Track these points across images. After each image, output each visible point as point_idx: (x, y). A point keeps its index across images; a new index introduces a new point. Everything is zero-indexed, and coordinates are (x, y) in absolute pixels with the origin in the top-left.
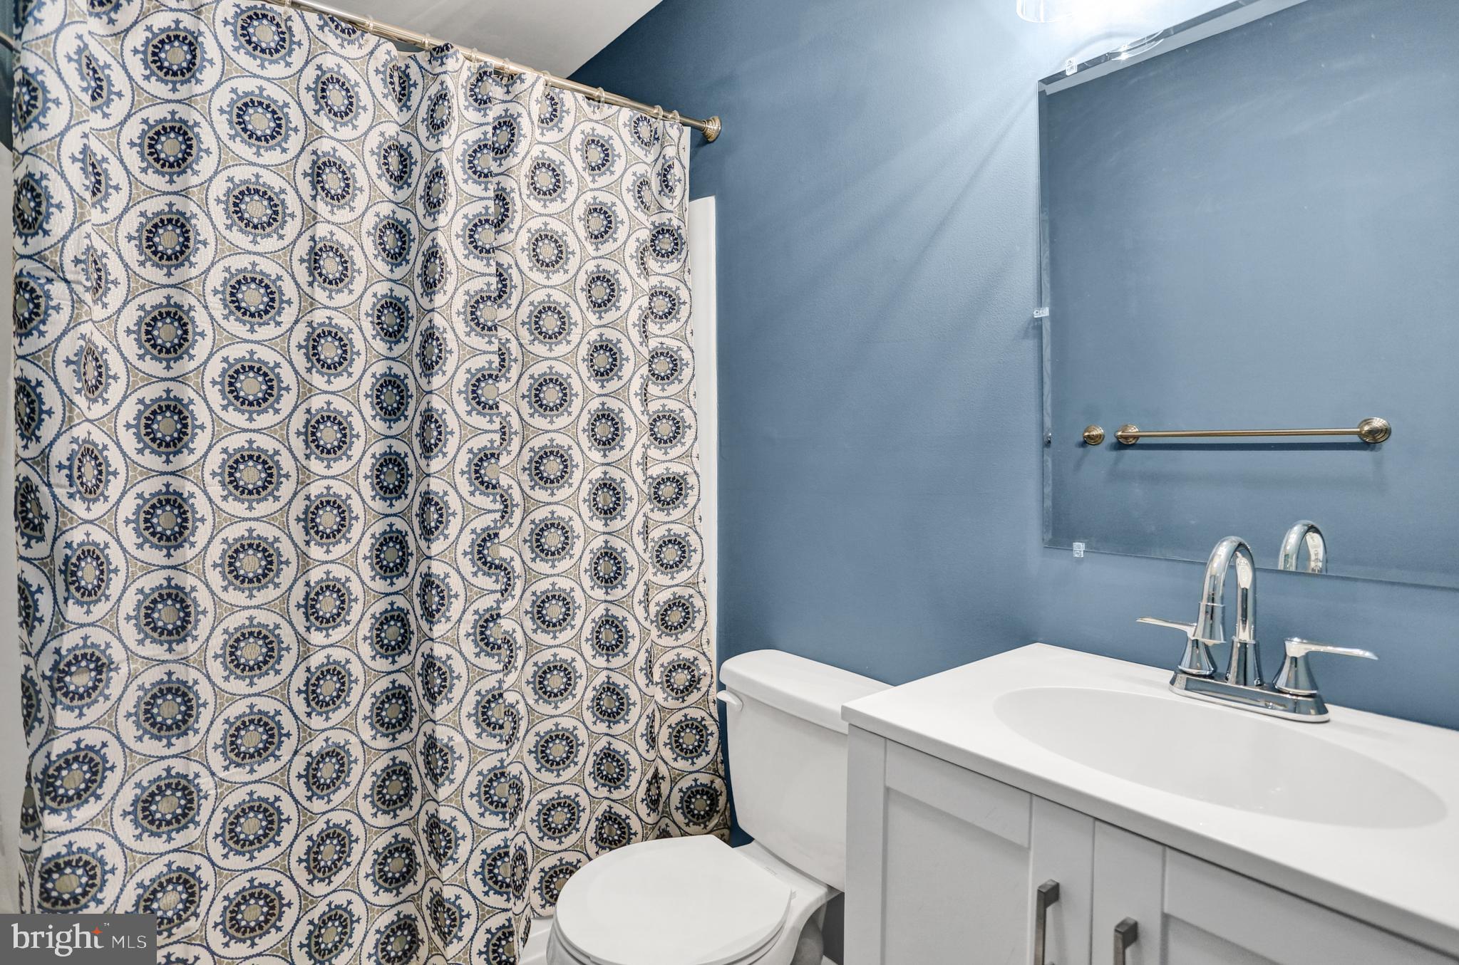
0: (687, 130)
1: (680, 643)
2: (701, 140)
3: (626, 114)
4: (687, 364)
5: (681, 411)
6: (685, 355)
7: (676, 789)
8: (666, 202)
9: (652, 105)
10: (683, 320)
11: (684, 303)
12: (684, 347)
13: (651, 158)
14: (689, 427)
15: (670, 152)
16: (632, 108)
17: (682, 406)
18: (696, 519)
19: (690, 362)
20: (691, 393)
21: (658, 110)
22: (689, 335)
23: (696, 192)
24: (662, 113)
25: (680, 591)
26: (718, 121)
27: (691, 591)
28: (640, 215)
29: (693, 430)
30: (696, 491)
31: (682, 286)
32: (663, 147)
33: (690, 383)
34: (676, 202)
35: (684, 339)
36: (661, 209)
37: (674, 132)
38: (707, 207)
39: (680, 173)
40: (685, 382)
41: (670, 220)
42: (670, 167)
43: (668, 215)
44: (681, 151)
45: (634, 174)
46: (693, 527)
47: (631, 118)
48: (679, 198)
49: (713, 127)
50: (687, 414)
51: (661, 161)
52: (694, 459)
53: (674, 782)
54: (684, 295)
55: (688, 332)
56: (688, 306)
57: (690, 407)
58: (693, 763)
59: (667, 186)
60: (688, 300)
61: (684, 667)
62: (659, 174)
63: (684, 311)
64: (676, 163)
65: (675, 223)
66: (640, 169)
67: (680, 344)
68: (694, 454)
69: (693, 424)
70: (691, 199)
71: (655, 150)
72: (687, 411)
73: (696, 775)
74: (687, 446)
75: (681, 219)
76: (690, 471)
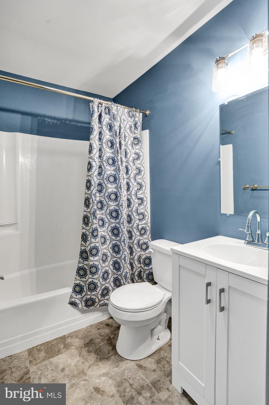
0: (141, 114)
1: (144, 238)
2: (145, 116)
3: (126, 110)
4: (143, 171)
5: (142, 182)
6: (142, 168)
7: (145, 274)
8: (136, 132)
9: (132, 108)
10: (141, 160)
11: (141, 156)
12: (142, 167)
13: (133, 120)
14: (144, 186)
15: (137, 119)
16: (128, 109)
17: (142, 181)
18: (146, 208)
19: (144, 170)
20: (144, 178)
21: (134, 109)
22: (143, 164)
23: (143, 129)
24: (135, 110)
25: (143, 226)
26: (149, 111)
27: (146, 225)
28: (131, 134)
29: (145, 187)
30: (146, 201)
31: (141, 152)
32: (135, 118)
33: (143, 175)
34: (138, 131)
35: (142, 165)
36: (135, 133)
37: (137, 114)
38: (147, 132)
39: (139, 124)
40: (142, 175)
41: (137, 136)
42: (137, 123)
43: (137, 135)
44: (140, 119)
45: (129, 125)
46: (146, 210)
47: (128, 111)
48: (139, 130)
49: (148, 112)
50: (143, 183)
51: (134, 121)
52: (145, 194)
53: (144, 272)
54: (141, 154)
55: (143, 163)
56: (142, 157)
57: (144, 181)
58: (149, 267)
59: (136, 128)
60: (142, 155)
61: (145, 244)
62: (134, 125)
63: (141, 158)
64: (138, 121)
65: (139, 136)
66: (130, 123)
67: (141, 166)
68: (145, 192)
69: (145, 185)
70: (142, 130)
71: (133, 119)
72: (143, 182)
73: (150, 270)
74: (143, 190)
75: (140, 135)
76: (144, 197)
